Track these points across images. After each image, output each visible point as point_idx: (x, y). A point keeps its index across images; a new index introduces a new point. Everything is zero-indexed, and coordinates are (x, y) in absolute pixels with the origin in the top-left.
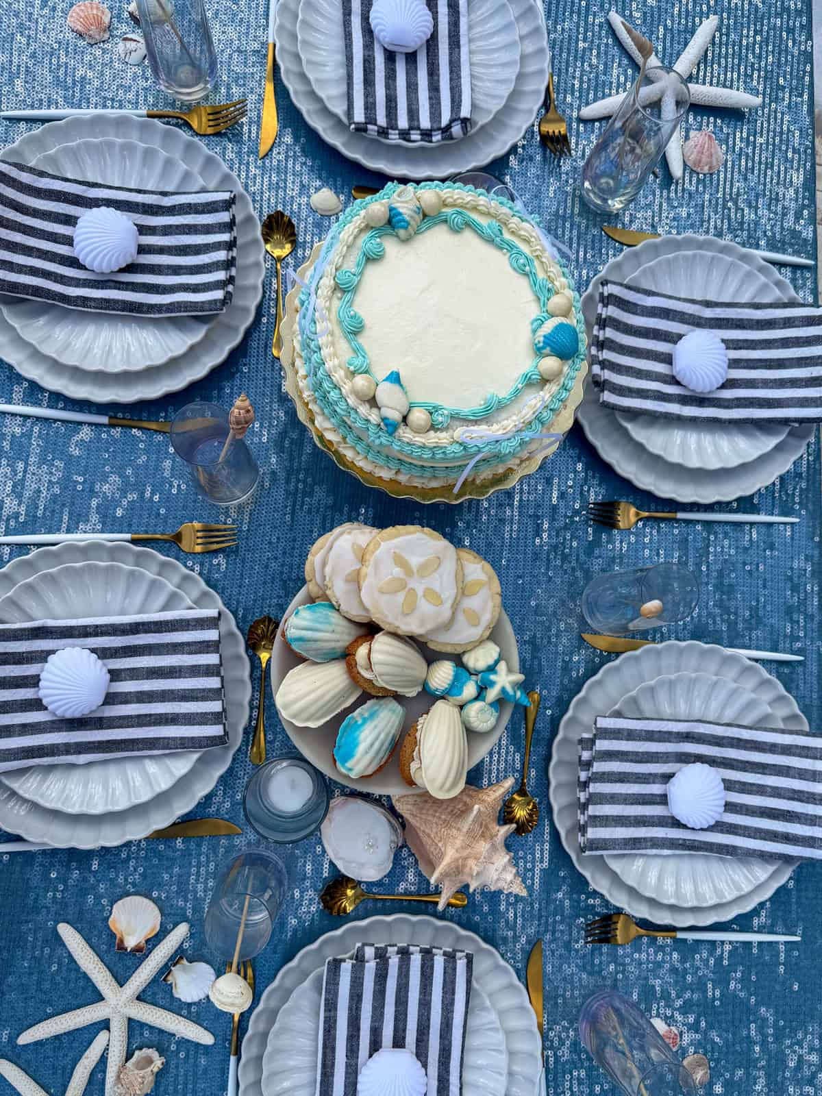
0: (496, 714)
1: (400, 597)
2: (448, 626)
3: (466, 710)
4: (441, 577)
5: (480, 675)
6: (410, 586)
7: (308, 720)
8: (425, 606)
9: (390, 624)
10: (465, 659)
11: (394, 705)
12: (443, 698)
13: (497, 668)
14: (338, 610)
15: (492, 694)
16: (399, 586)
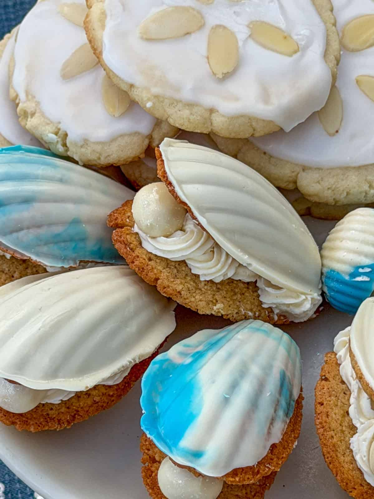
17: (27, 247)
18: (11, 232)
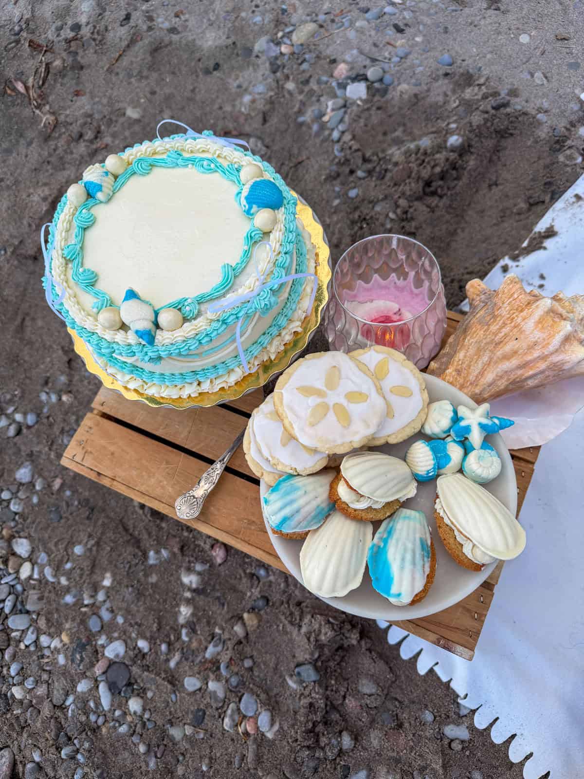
0: (494, 453)
1: (331, 417)
2: (389, 413)
3: (466, 468)
4: (348, 378)
5: (452, 433)
6: (331, 404)
7: (346, 584)
8: (356, 409)
9: (342, 444)
10: (428, 430)
11: (406, 512)
12: (438, 476)
13: (459, 415)
14: (298, 475)
15: (476, 437)
16: (322, 410)
17: (306, 527)
18: (297, 526)
